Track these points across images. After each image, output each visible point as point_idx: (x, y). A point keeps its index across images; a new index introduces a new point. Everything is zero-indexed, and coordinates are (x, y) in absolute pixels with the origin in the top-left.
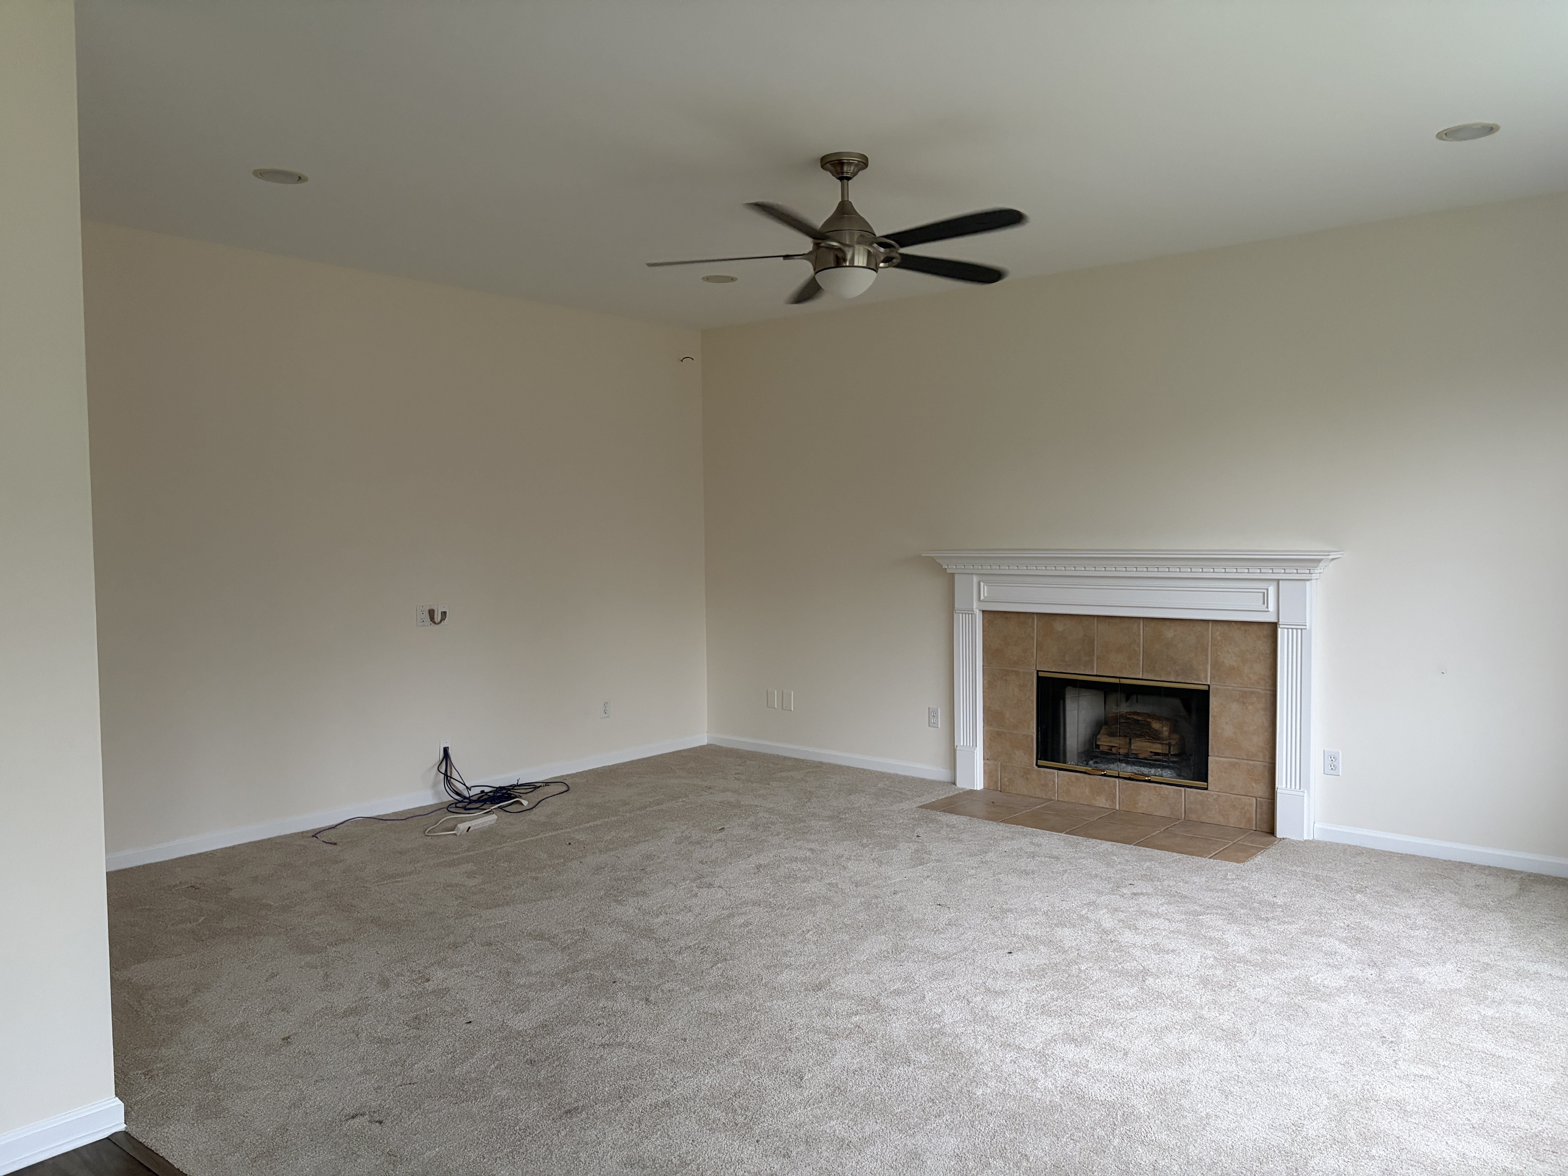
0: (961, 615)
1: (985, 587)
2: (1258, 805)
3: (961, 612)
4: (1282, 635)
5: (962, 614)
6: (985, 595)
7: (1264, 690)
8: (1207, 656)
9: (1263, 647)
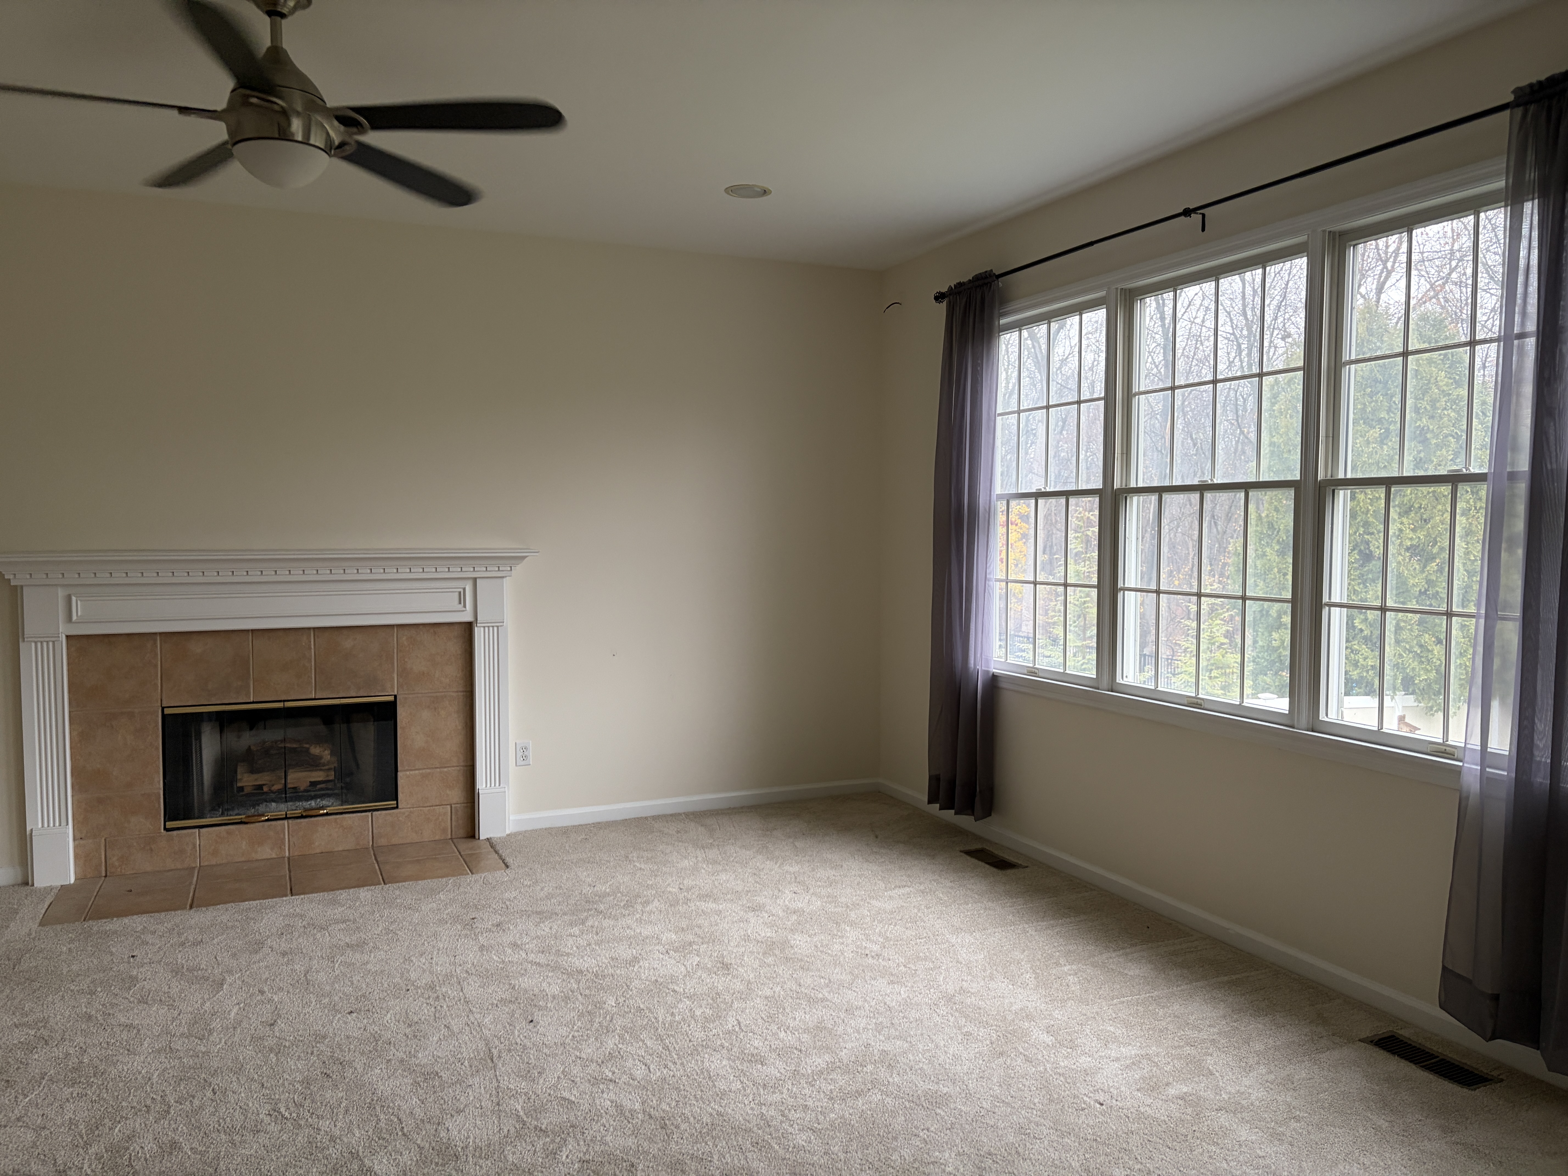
0: (33, 644)
1: (79, 602)
2: (453, 811)
3: (34, 639)
4: (479, 633)
5: (36, 643)
6: (79, 614)
7: (457, 692)
8: (393, 663)
9: (454, 647)
